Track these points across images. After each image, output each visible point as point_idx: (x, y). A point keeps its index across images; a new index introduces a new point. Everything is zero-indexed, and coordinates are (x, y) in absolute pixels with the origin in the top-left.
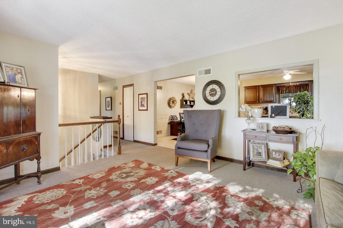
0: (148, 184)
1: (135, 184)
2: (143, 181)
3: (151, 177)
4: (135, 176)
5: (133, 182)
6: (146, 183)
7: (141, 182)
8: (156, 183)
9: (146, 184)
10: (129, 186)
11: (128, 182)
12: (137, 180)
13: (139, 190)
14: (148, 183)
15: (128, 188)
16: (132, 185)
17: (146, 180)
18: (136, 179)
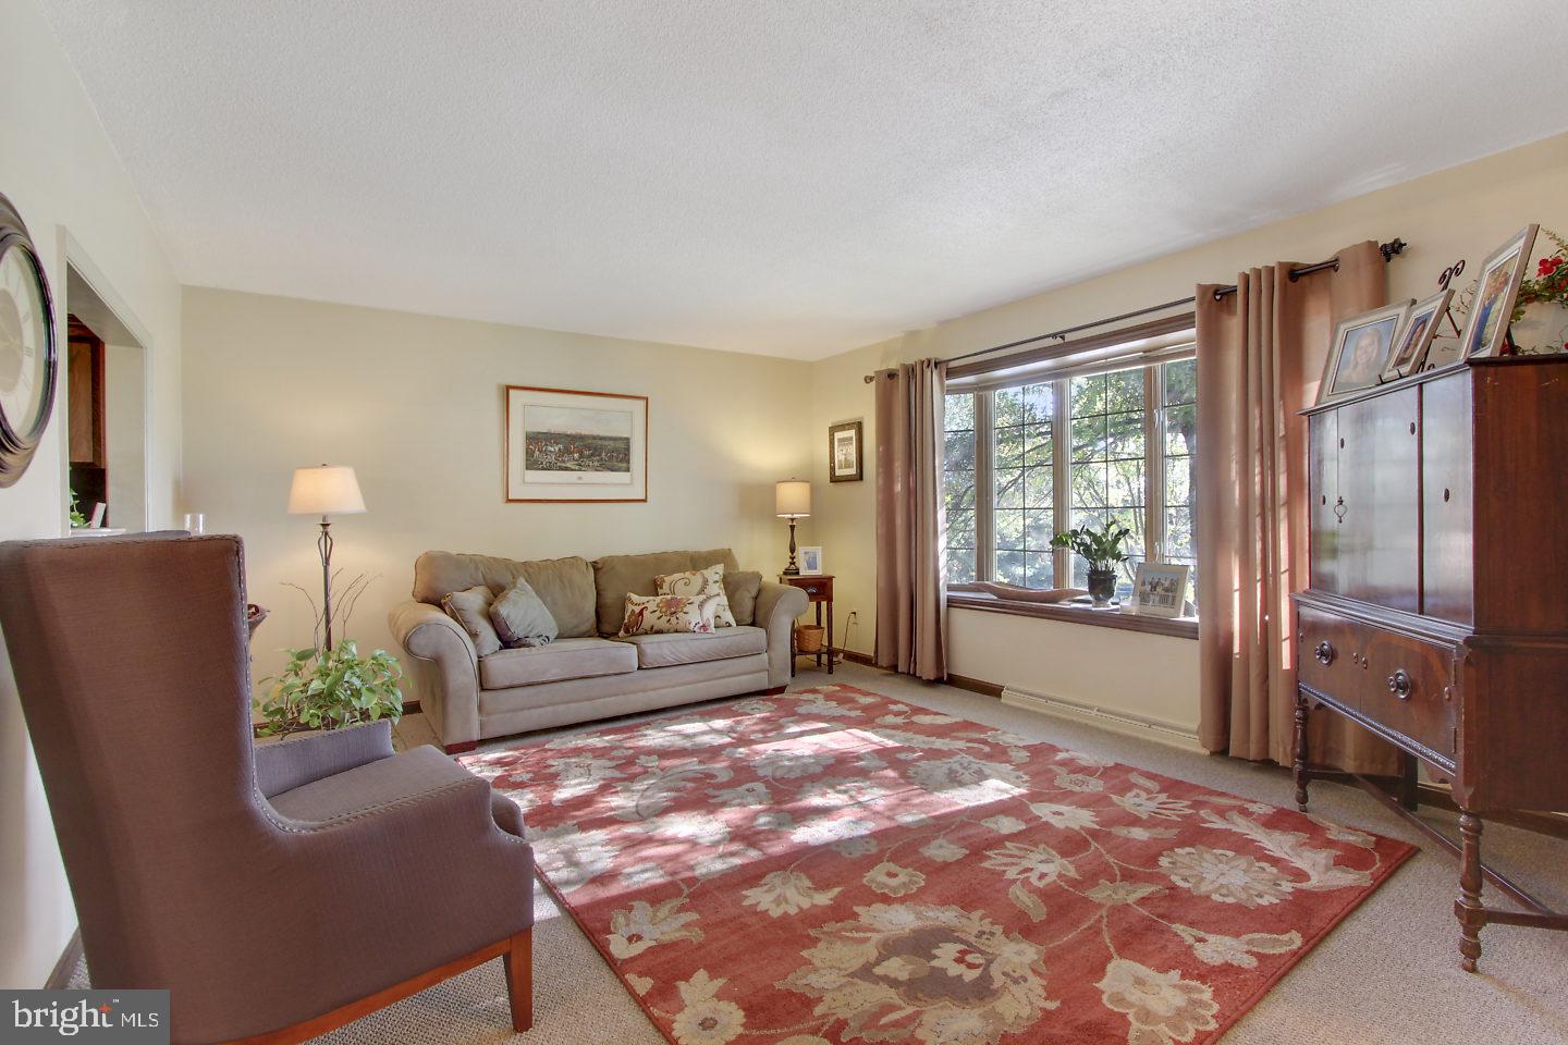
0: (803, 876)
1: (865, 881)
2: (824, 899)
3: (776, 913)
4: (875, 937)
5: (876, 895)
6: (807, 883)
7: (837, 890)
8: (762, 876)
9: (811, 878)
10: (891, 875)
11: (902, 900)
12: (858, 905)
13: (843, 853)
14: (800, 880)
15: (892, 867)
16: (877, 877)
17: (806, 904)
18: (865, 914)
